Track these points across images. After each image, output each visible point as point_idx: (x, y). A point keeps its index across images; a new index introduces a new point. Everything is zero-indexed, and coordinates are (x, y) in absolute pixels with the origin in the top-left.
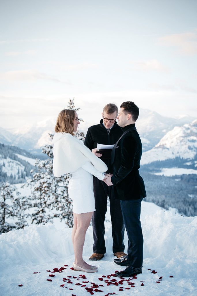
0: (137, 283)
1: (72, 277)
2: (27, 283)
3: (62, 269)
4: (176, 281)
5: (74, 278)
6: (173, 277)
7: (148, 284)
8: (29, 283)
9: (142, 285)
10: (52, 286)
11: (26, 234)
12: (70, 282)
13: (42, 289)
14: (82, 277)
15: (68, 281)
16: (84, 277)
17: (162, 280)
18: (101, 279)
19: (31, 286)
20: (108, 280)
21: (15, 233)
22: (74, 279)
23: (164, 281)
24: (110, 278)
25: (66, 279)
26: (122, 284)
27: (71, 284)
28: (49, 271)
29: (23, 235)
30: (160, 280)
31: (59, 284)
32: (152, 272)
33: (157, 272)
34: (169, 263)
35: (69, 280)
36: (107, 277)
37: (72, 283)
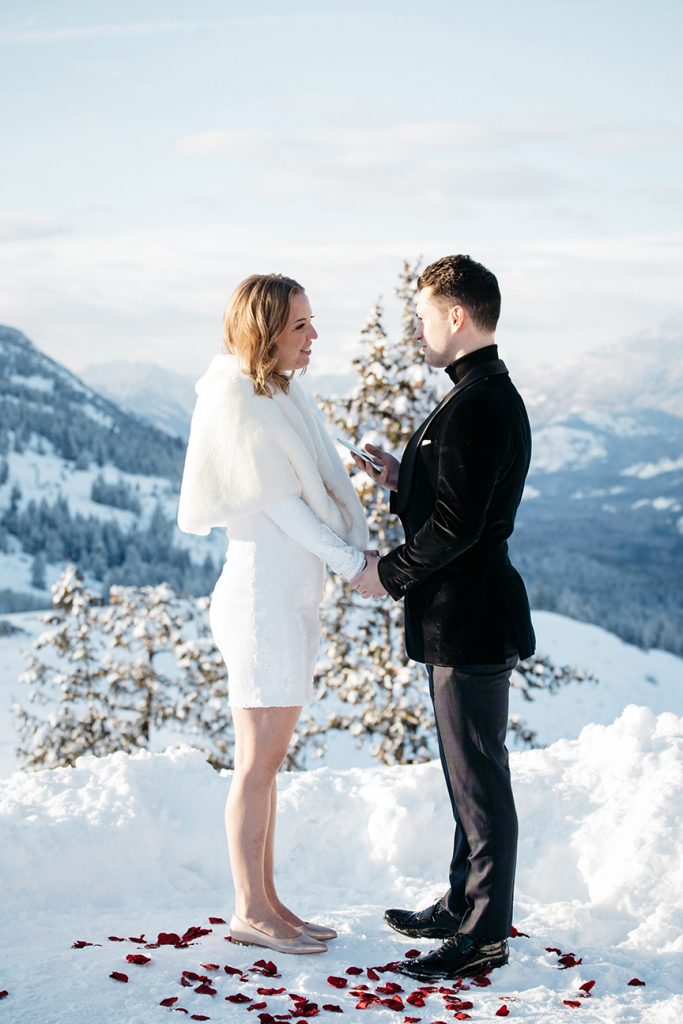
0: (482, 1003)
1: (222, 968)
2: (29, 987)
3: (195, 933)
4: (650, 1001)
5: (230, 971)
6: (643, 984)
7: (530, 1010)
8: (37, 985)
9: (503, 1012)
10: (126, 1003)
11: (83, 786)
12: (206, 988)
13: (80, 1012)
14: (262, 969)
15: (199, 984)
16: (270, 970)
17: (589, 996)
18: (338, 983)
19: (40, 997)
20: (365, 988)
21: (37, 781)
22: (229, 975)
23: (598, 1000)
24: (378, 979)
25: (193, 976)
26: (422, 1004)
27: (208, 996)
28: (140, 941)
29: (67, 791)
30: (582, 996)
31: (160, 994)
32: (560, 961)
33: (579, 962)
34: (642, 926)
35: (204, 979)
36: (365, 972)
37: (213, 992)
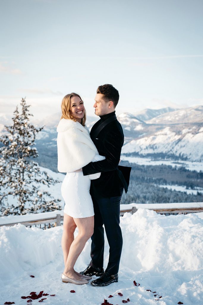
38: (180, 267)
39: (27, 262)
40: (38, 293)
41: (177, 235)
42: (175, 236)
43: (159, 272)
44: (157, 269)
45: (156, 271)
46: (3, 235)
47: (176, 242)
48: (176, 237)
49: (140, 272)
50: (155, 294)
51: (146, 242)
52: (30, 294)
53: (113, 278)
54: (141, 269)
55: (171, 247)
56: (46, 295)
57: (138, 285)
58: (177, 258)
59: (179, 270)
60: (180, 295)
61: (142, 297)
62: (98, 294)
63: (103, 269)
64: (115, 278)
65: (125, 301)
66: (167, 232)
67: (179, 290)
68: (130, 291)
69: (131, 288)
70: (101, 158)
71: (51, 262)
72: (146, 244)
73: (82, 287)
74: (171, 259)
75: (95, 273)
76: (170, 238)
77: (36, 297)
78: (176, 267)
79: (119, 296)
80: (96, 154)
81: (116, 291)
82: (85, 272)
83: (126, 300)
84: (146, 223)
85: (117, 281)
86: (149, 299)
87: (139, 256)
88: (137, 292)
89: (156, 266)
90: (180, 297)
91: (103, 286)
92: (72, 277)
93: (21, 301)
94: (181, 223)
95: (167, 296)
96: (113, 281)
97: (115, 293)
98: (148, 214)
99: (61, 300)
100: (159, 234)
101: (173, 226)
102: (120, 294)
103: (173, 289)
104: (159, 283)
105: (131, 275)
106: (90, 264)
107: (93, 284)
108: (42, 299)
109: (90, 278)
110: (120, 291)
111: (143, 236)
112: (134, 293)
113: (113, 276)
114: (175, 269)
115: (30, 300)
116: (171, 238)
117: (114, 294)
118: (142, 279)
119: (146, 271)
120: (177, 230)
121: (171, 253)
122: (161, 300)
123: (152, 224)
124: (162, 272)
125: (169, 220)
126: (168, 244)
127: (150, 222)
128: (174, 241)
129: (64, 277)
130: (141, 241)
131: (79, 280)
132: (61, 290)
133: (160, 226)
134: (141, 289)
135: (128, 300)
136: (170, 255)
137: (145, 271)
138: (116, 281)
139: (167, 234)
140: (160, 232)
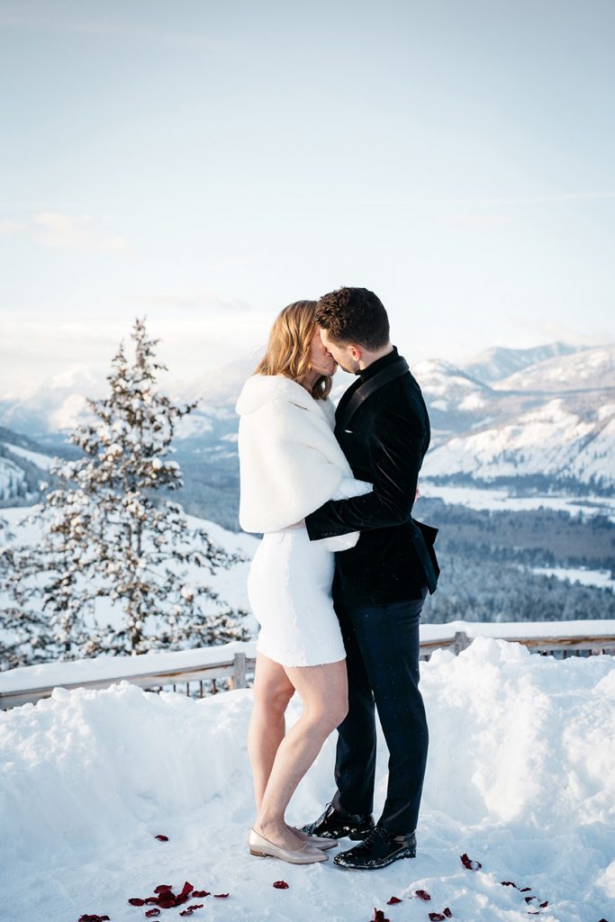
38: (602, 813)
39: (146, 796)
40: (177, 890)
41: (591, 717)
42: (586, 721)
43: (537, 826)
44: (533, 818)
45: (528, 824)
46: (77, 715)
47: (590, 737)
48: (587, 724)
49: (480, 827)
50: (527, 894)
51: (500, 737)
52: (156, 892)
53: (401, 845)
54: (485, 819)
55: (573, 754)
56: (203, 894)
57: (475, 865)
58: (591, 787)
59: (598, 824)
60: (604, 900)
61: (490, 902)
62: (356, 893)
63: (370, 819)
64: (405, 845)
65: (438, 915)
66: (561, 709)
67: (599, 883)
68: (451, 886)
69: (455, 876)
70: (362, 488)
71: (217, 795)
72: (499, 743)
73: (310, 872)
74: (574, 789)
75: (347, 828)
76: (569, 725)
77: (172, 902)
78: (588, 814)
79: (419, 899)
80: (344, 477)
81: (412, 886)
82: (317, 826)
83: (440, 911)
84: (498, 681)
85: (413, 856)
86: (508, 910)
87: (477, 779)
88: (474, 888)
89: (528, 809)
90: (604, 905)
91: (371, 868)
92: (280, 842)
93: (127, 913)
94: (603, 680)
95: (564, 903)
96: (402, 854)
97: (406, 892)
98: (502, 653)
99: (246, 910)
100: (537, 714)
101: (579, 690)
102: (422, 895)
103: (583, 881)
104: (539, 861)
105: (452, 837)
106: (333, 804)
107: (342, 863)
108: (191, 908)
109: (331, 844)
110: (422, 884)
111: (490, 720)
112: (464, 891)
113: (400, 839)
114: (588, 820)
115: (156, 910)
116: (574, 726)
117: (403, 893)
118: (489, 849)
119: (499, 823)
120: (591, 702)
121: (572, 772)
122: (547, 915)
123: (514, 685)
124: (547, 828)
125: (566, 671)
126: (564, 744)
127: (509, 677)
128: (582, 734)
129: (255, 839)
130: (485, 734)
131: (302, 852)
132: (247, 879)
133: (539, 691)
134: (486, 879)
135: (447, 912)
136: (572, 777)
137: (496, 825)
138: (409, 853)
139: (561, 715)
140: (541, 709)
